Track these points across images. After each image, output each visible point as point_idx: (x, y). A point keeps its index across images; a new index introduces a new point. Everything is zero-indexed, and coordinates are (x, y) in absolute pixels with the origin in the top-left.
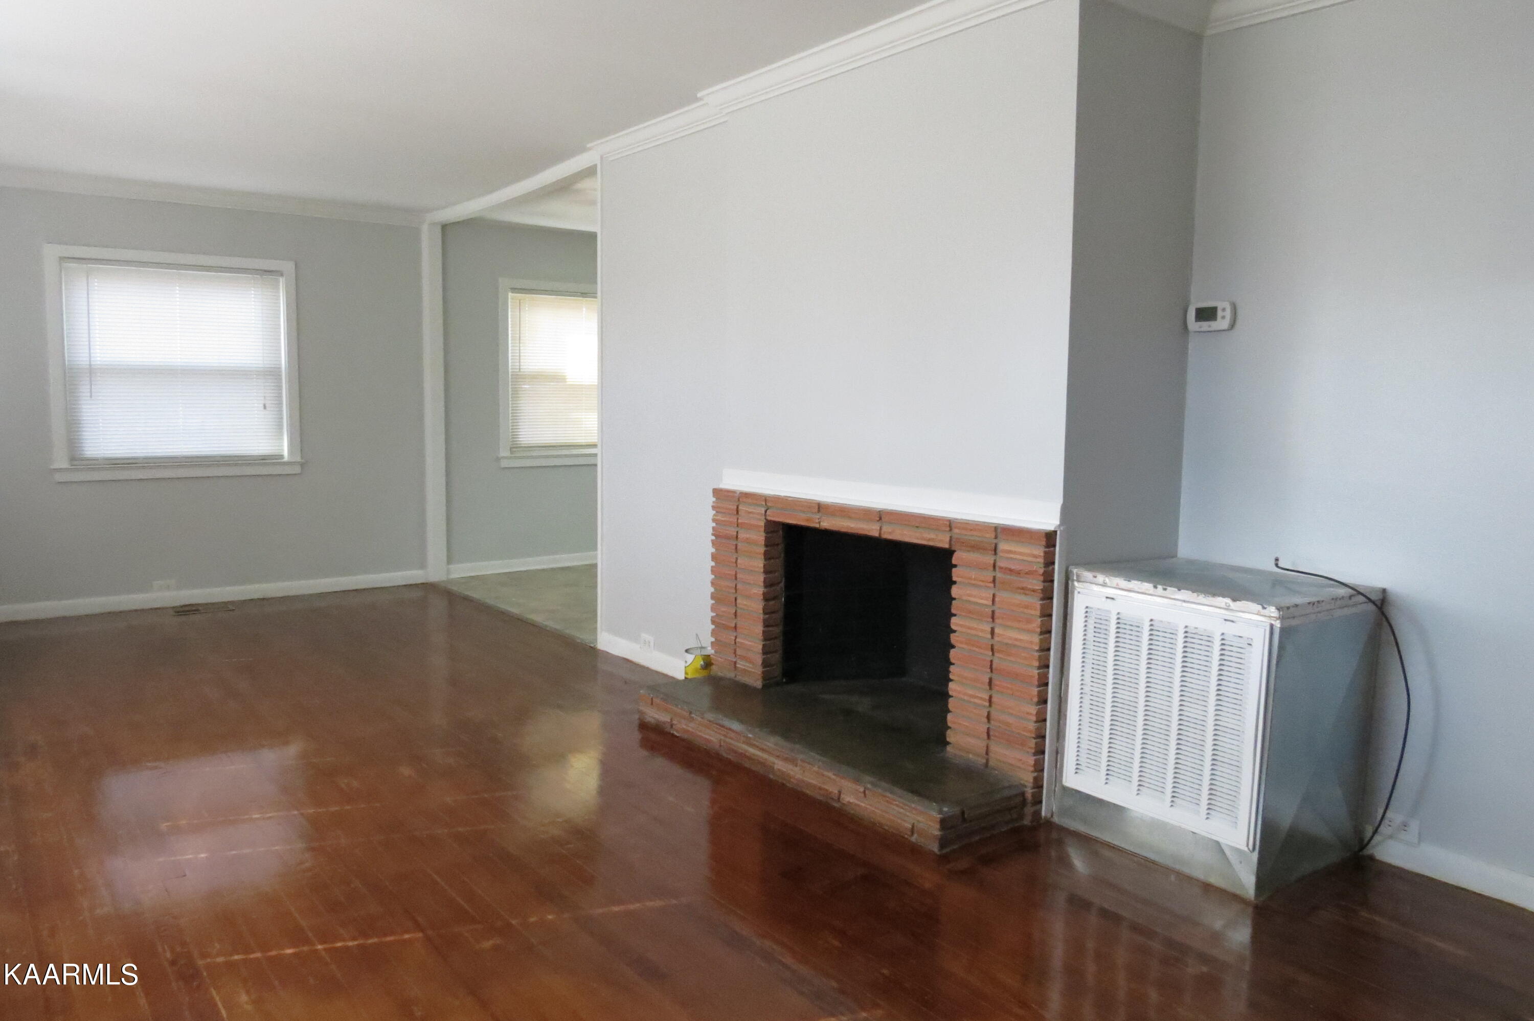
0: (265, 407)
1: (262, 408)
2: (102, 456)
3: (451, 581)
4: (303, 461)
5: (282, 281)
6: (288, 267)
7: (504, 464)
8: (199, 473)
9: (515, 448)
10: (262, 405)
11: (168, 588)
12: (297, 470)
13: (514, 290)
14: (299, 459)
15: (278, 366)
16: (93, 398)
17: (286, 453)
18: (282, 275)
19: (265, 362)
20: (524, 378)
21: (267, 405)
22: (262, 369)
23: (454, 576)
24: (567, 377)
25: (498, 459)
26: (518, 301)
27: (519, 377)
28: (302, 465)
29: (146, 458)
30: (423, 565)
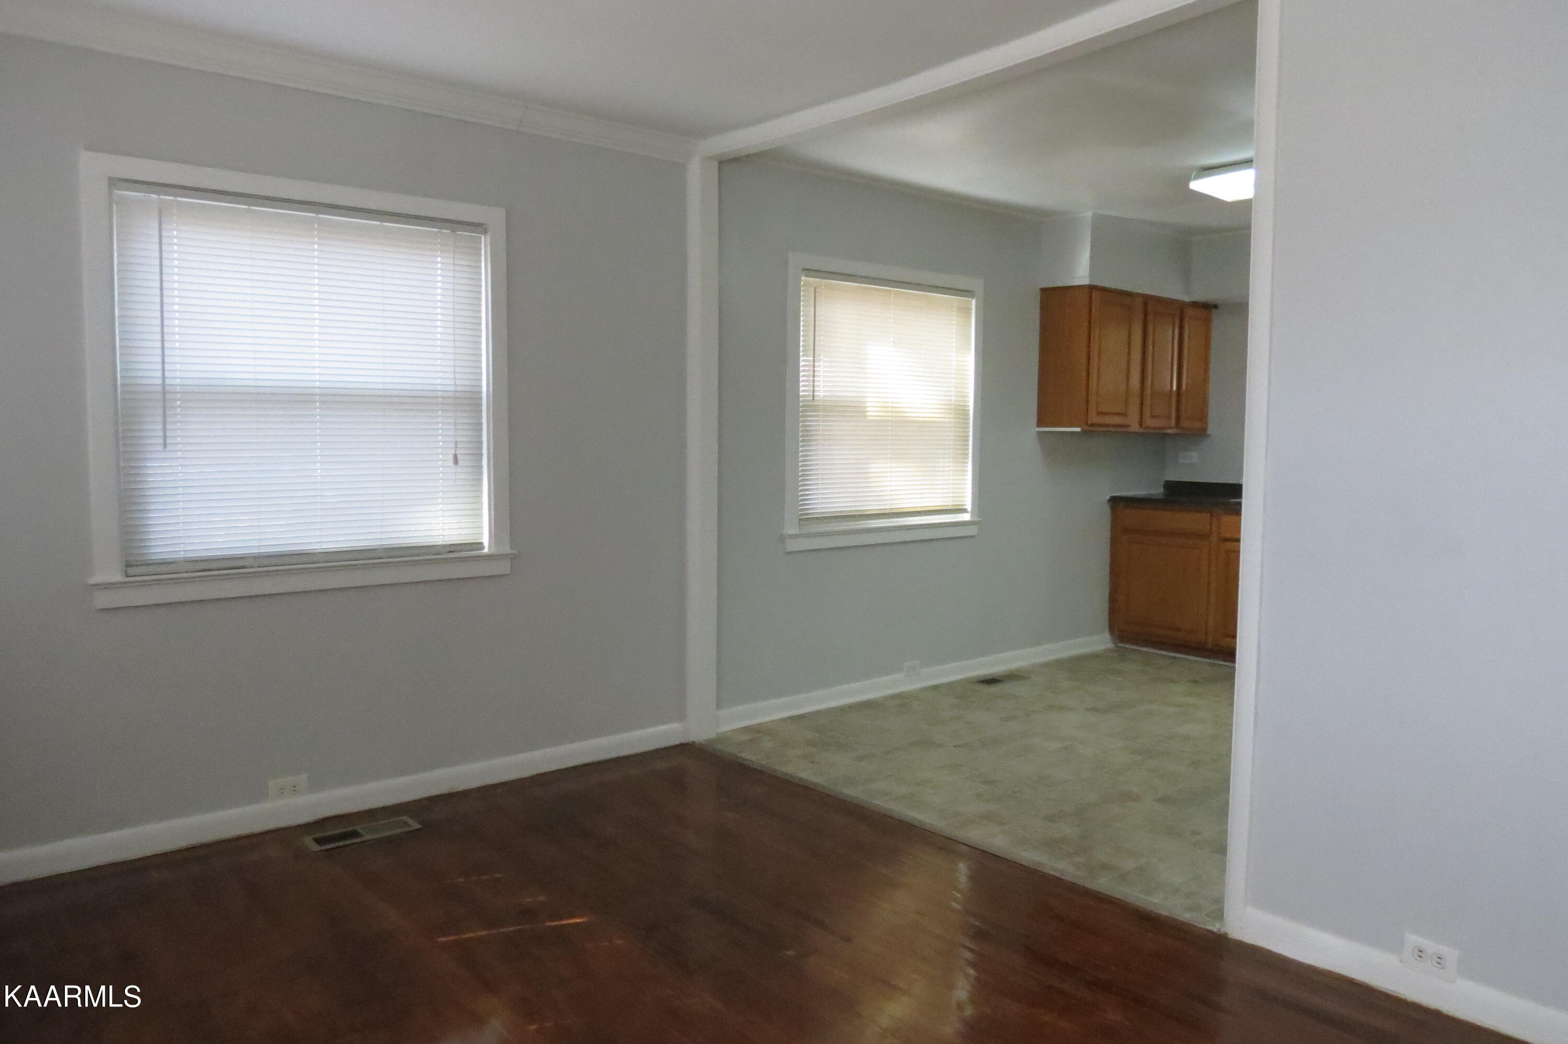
0: (456, 461)
1: (451, 463)
2: (182, 555)
3: (721, 739)
4: (515, 552)
5: (484, 242)
6: (495, 216)
7: (792, 545)
8: (358, 579)
9: (806, 520)
10: (451, 458)
11: (295, 790)
12: (503, 567)
13: (809, 271)
14: (507, 550)
15: (476, 389)
16: (169, 448)
17: (486, 541)
18: (485, 232)
19: (458, 382)
20: (815, 411)
21: (459, 457)
22: (451, 394)
23: (725, 728)
24: (868, 409)
25: (782, 539)
26: (812, 290)
27: (813, 406)
28: (513, 558)
29: (257, 557)
30: (681, 716)
